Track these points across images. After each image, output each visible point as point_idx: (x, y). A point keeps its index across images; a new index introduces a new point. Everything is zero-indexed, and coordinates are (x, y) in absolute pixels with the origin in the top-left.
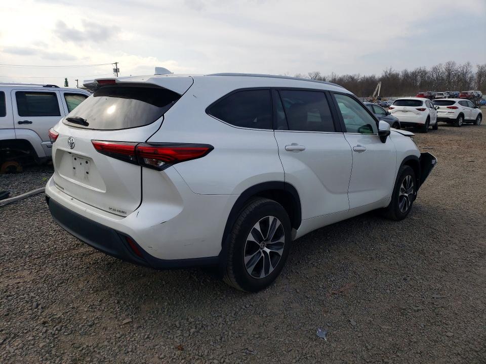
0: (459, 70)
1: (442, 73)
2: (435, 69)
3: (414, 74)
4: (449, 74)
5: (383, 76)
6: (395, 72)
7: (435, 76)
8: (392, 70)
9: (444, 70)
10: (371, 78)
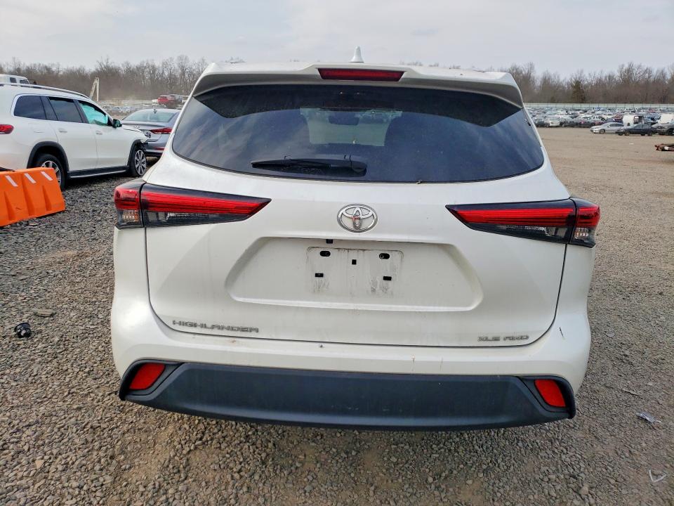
0: (194, 68)
1: (174, 70)
2: (165, 64)
3: (140, 69)
4: (183, 73)
5: (97, 69)
6: (113, 64)
7: (166, 74)
8: (110, 61)
9: (176, 66)
10: (78, 71)
